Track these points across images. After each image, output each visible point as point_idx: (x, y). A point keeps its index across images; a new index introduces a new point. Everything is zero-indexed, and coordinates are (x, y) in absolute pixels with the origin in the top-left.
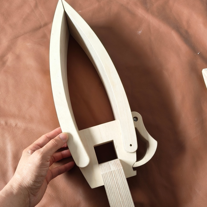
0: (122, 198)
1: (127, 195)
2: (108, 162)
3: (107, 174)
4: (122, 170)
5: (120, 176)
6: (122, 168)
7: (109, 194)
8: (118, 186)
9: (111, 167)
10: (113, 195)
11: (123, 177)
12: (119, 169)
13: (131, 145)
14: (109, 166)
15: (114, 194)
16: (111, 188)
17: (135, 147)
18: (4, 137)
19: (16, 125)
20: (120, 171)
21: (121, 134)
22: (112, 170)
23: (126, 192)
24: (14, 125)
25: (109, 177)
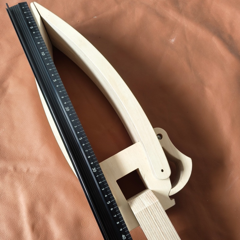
0: (165, 236)
1: (171, 232)
2: (138, 197)
3: (142, 212)
4: (159, 203)
5: (158, 212)
6: (157, 200)
7: (149, 236)
8: (158, 224)
9: (144, 203)
10: (155, 236)
11: (161, 211)
12: (155, 203)
13: (162, 171)
14: (141, 201)
15: (156, 234)
16: (150, 228)
17: (168, 172)
18: (14, 186)
19: (28, 170)
20: (157, 205)
21: (146, 159)
22: (147, 207)
23: (169, 228)
24: (25, 170)
25: (144, 215)
